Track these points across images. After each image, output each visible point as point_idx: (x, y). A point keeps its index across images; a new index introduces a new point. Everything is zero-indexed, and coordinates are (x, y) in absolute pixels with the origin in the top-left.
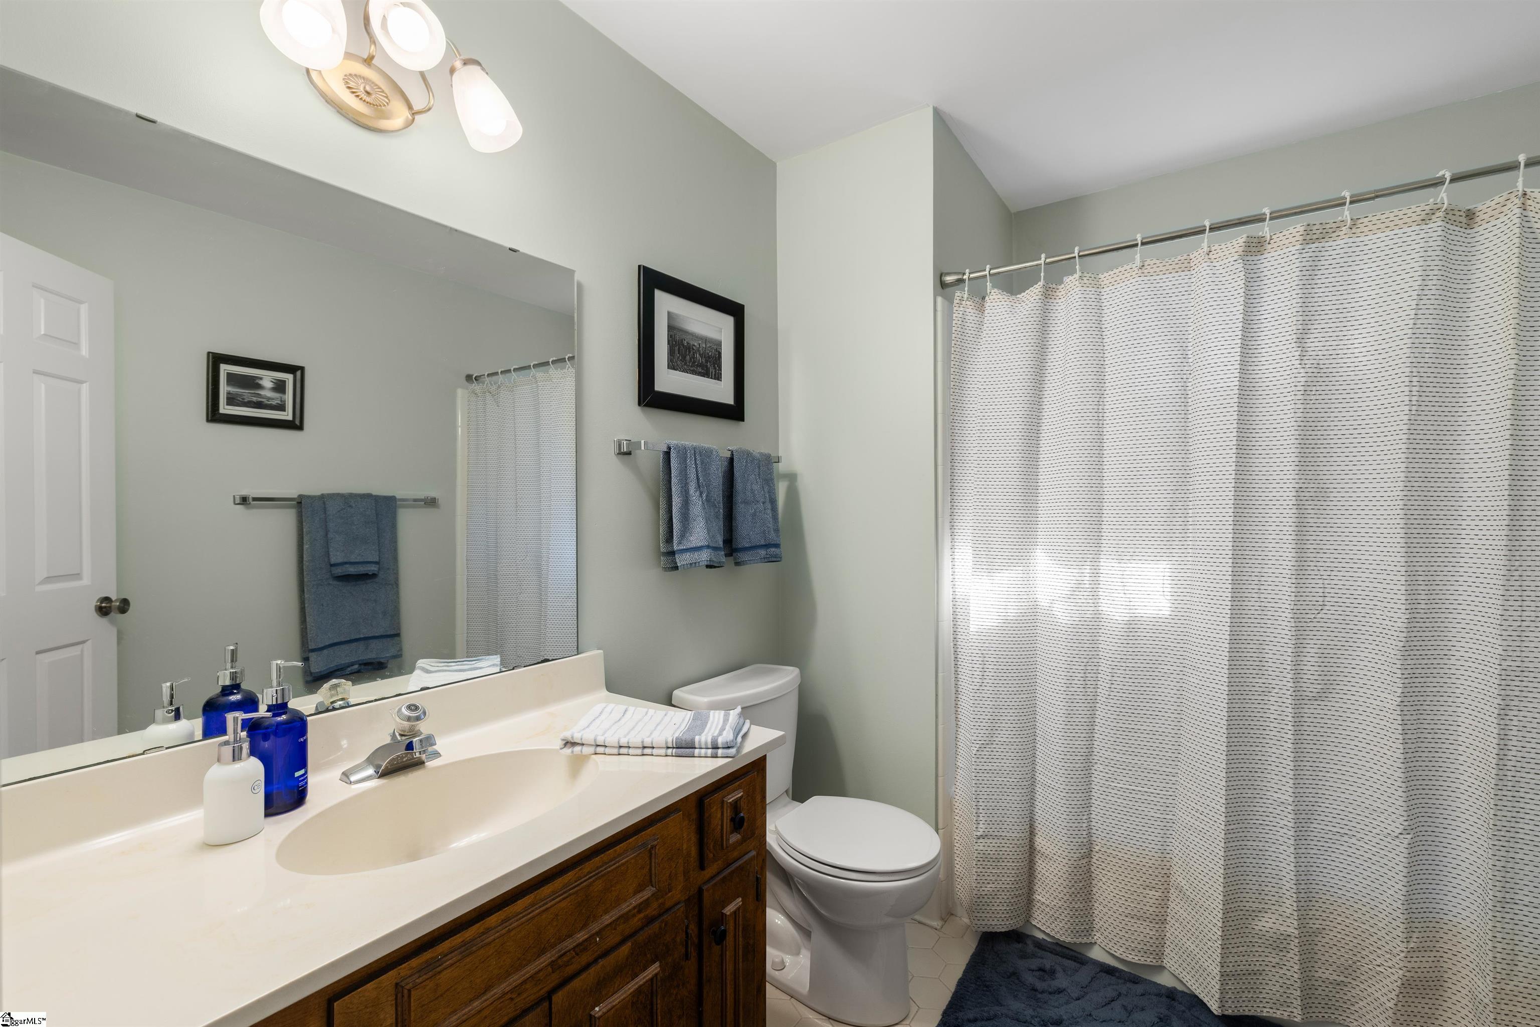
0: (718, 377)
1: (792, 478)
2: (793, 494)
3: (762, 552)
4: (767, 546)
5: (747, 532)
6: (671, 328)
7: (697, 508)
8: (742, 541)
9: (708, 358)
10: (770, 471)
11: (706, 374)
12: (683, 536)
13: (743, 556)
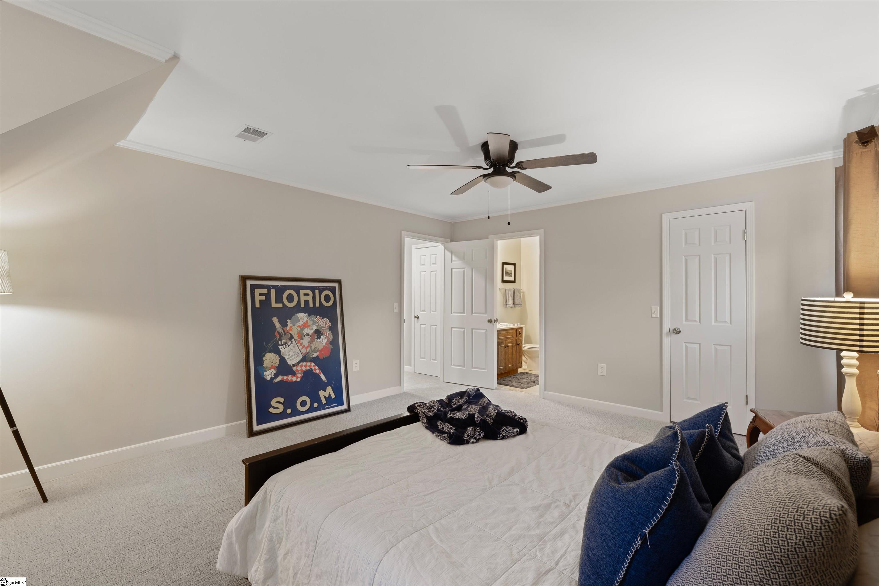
0: (512, 276)
1: (523, 293)
2: (524, 295)
3: (519, 305)
4: (520, 304)
5: (517, 302)
6: (506, 270)
7: (510, 297)
8: (516, 304)
9: (510, 273)
10: (520, 292)
11: (510, 276)
12: (508, 302)
13: (516, 306)
